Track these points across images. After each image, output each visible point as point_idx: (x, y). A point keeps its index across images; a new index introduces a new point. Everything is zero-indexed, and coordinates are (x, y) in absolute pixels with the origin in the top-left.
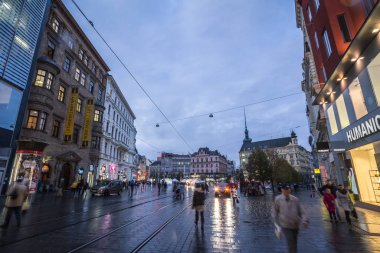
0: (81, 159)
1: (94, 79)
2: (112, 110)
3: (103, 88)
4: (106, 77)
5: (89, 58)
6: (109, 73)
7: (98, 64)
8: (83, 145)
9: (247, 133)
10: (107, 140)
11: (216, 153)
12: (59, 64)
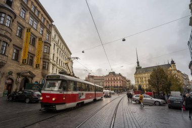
0: (35, 76)
1: (43, 26)
2: (56, 48)
3: (49, 32)
4: (51, 26)
5: (39, 12)
6: (53, 23)
7: (45, 17)
8: (37, 67)
9: (138, 63)
10: (53, 65)
11: (120, 75)
12: (16, 11)
